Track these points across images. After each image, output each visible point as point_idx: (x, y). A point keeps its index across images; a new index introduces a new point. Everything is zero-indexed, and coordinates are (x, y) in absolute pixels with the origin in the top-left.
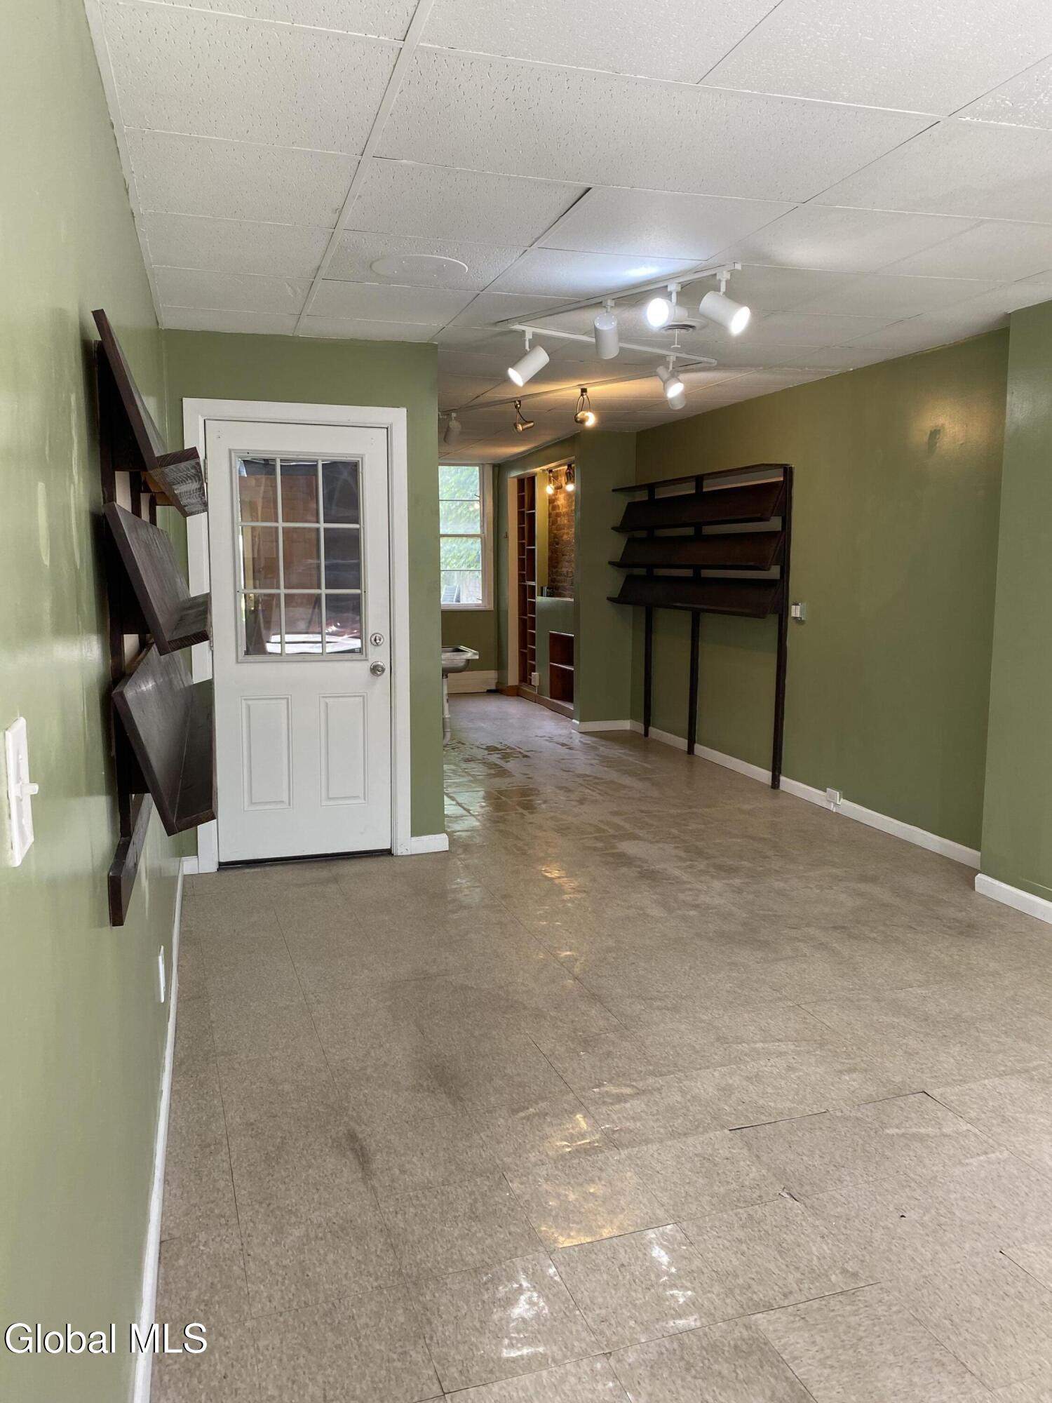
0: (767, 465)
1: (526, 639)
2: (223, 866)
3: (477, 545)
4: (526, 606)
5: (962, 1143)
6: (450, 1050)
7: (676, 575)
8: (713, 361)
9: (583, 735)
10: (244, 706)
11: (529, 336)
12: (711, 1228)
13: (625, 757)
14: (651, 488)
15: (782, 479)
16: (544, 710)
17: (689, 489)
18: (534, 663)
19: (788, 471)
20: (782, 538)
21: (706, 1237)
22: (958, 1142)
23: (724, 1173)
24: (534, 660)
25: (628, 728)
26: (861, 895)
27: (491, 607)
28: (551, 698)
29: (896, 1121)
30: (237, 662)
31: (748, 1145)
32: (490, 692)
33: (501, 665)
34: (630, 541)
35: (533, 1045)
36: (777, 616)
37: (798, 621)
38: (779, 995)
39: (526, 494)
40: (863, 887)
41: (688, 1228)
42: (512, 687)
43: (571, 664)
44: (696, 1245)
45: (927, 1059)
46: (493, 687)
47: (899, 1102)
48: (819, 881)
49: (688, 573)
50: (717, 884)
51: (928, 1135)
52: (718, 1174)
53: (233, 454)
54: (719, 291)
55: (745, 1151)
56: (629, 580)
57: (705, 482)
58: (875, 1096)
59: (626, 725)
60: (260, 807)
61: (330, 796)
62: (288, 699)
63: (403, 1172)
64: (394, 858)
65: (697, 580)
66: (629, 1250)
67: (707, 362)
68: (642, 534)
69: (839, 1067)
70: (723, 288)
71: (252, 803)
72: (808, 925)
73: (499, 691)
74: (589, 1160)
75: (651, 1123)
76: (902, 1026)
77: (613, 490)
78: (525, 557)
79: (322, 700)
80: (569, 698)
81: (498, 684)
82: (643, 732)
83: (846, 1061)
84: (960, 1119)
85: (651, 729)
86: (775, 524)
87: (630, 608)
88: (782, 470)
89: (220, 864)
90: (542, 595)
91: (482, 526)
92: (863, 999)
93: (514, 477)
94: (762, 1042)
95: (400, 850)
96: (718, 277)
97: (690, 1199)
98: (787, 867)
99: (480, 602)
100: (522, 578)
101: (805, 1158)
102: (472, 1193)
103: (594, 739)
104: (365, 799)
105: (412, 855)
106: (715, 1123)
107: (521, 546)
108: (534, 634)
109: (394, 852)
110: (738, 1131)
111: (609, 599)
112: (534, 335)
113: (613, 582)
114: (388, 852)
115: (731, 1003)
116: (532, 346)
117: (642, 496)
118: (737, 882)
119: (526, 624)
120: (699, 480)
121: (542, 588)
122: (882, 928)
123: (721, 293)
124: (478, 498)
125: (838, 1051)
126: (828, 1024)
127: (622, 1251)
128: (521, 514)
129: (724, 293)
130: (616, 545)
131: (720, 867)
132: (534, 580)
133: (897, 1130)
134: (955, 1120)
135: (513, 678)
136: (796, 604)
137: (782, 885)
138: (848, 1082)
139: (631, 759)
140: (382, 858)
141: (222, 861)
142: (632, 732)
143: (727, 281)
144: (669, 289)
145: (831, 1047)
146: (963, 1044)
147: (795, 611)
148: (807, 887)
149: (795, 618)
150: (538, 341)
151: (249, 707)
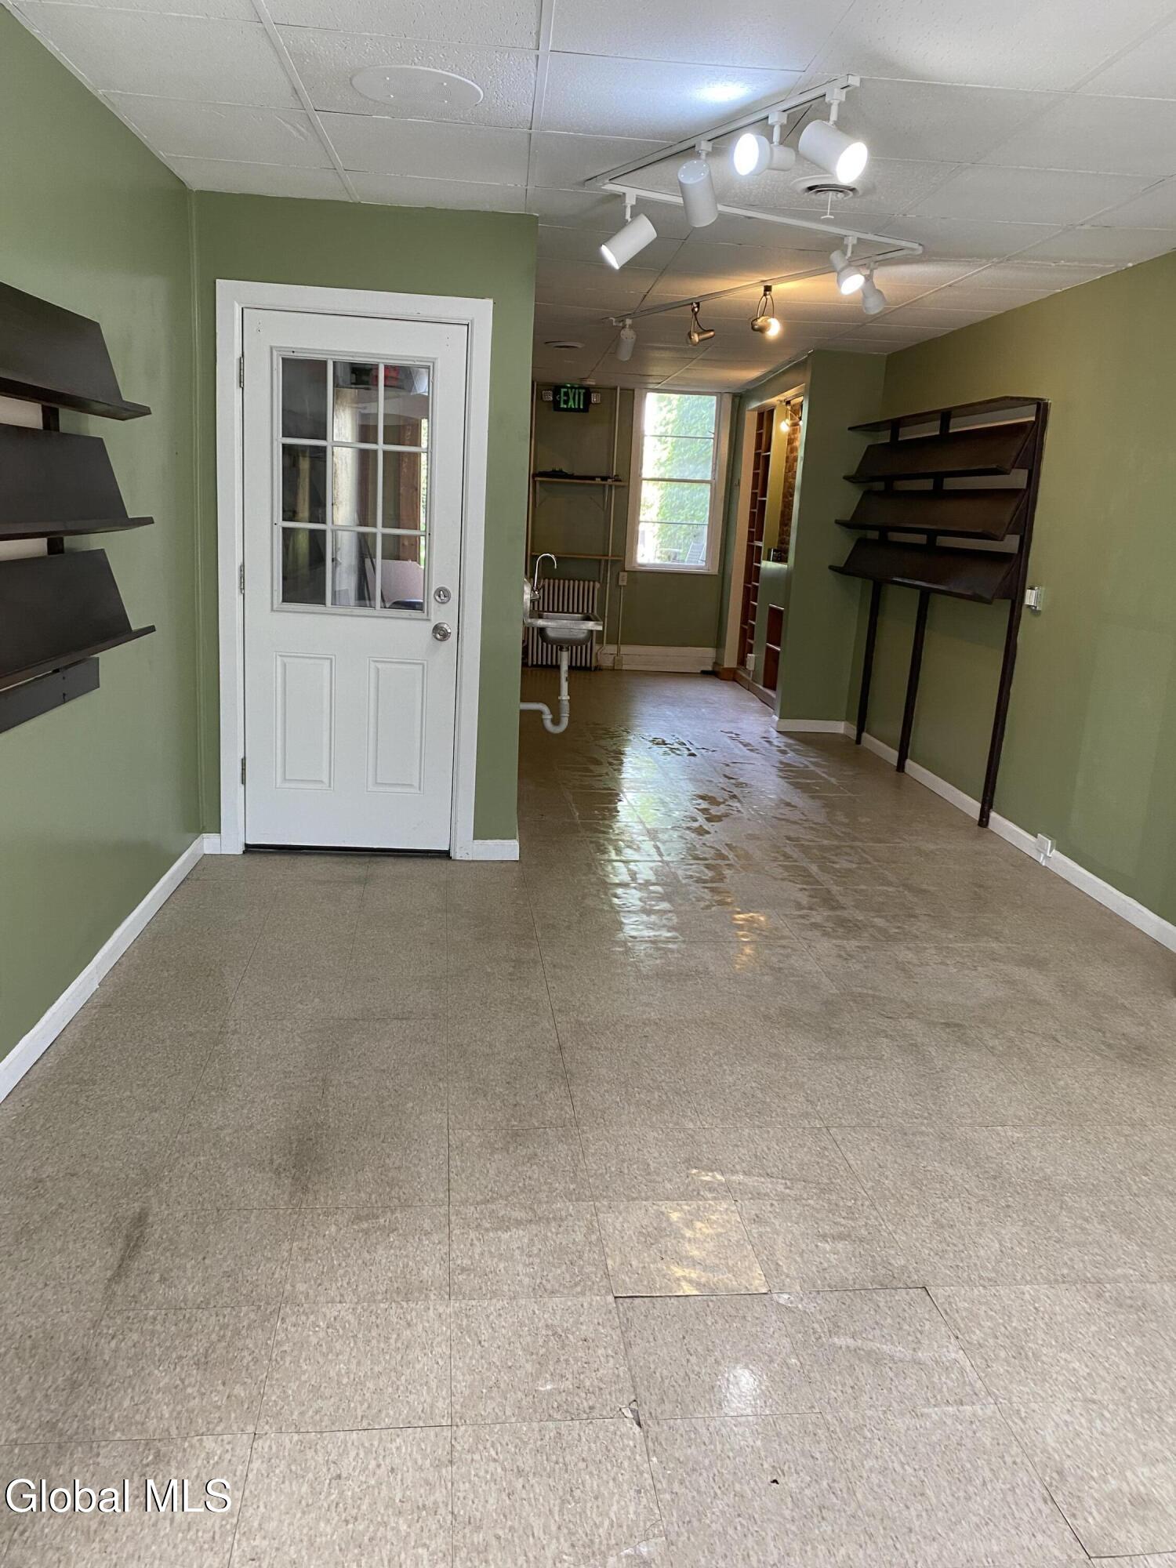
0: (1018, 399)
1: (748, 612)
2: (250, 849)
3: (705, 492)
4: (752, 573)
5: (936, 1379)
6: (340, 1121)
7: (908, 541)
8: (916, 246)
9: (780, 735)
10: (279, 663)
11: (630, 201)
12: (493, 1445)
13: (812, 768)
14: (895, 425)
15: (1033, 419)
16: (753, 700)
17: (932, 430)
18: (751, 642)
19: (1042, 408)
20: (1026, 497)
21: (477, 1457)
22: (929, 1376)
23: (567, 1361)
24: (752, 638)
25: (842, 731)
26: (1011, 983)
27: (715, 571)
28: (764, 686)
29: (858, 1327)
30: (272, 610)
31: (626, 1326)
32: (705, 673)
33: (719, 644)
34: (867, 494)
35: (445, 1130)
36: (1010, 601)
37: (1034, 611)
38: (810, 1110)
39: (764, 431)
40: (1020, 973)
41: (463, 1436)
42: (730, 670)
43: (778, 645)
44: (455, 1467)
45: (961, 1237)
46: (710, 668)
47: (881, 1299)
48: (963, 958)
49: (922, 539)
50: (825, 945)
51: (892, 1358)
52: (558, 1361)
53: (275, 353)
54: (829, 120)
55: (616, 1335)
56: (861, 543)
57: (952, 421)
58: (851, 1282)
59: (840, 727)
60: (293, 785)
61: (379, 781)
62: (331, 659)
63: (163, 1280)
64: (450, 863)
65: (930, 548)
66: (362, 1455)
67: (908, 248)
68: (879, 486)
69: (826, 1228)
70: (834, 117)
71: (285, 780)
72: (911, 1016)
73: (715, 673)
74: (402, 1308)
75: (520, 1268)
76: (954, 1182)
77: (850, 429)
78: (756, 510)
79: (373, 665)
80: (773, 688)
81: (715, 664)
82: (854, 738)
83: (843, 1222)
84: (953, 1339)
85: (865, 735)
86: (1018, 479)
87: (858, 581)
88: (1034, 407)
89: (247, 846)
90: (768, 560)
91: (714, 471)
92: (922, 1133)
93: (754, 410)
94: (745, 1173)
95: (457, 854)
96: (827, 99)
97: (495, 1392)
98: (932, 932)
99: (704, 564)
100: (751, 538)
101: (693, 1359)
102: (225, 1327)
103: (790, 741)
104: (420, 789)
105: (473, 861)
106: (605, 1282)
107: (754, 496)
108: (755, 606)
109: (452, 854)
110: (627, 1300)
111: (831, 568)
112: (638, 199)
113: (840, 547)
114: (445, 855)
115: (739, 1110)
116: (634, 215)
117: (884, 437)
118: (852, 945)
119: (750, 594)
120: (946, 416)
121: (769, 550)
122: (1012, 1034)
123: (831, 123)
124: (713, 436)
125: (841, 1204)
126: (852, 1162)
127: (353, 1454)
128: (757, 455)
129: (835, 123)
130: (848, 499)
131: (842, 922)
132: (761, 540)
133: (850, 1341)
134: (945, 1342)
135: (730, 661)
136: (1032, 588)
137: (910, 955)
138: (825, 1252)
139: (819, 771)
140: (438, 861)
141: (248, 842)
142: (844, 736)
143: (839, 104)
144: (770, 121)
145: (834, 1197)
146: (1026, 1222)
147: (1030, 598)
148: (942, 963)
149: (1029, 606)
150: (643, 207)
151: (284, 665)
